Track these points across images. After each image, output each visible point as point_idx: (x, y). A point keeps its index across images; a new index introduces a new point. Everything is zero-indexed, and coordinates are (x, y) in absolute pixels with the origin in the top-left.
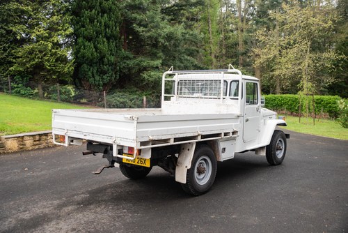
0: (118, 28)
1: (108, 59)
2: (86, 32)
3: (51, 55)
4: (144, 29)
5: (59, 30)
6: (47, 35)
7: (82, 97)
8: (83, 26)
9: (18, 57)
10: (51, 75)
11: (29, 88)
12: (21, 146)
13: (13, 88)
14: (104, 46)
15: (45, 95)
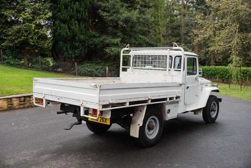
0: (87, 13)
1: (79, 37)
2: (61, 16)
3: (35, 34)
4: (107, 14)
5: (40, 14)
6: (31, 18)
7: (58, 67)
8: (60, 11)
9: (9, 35)
10: (34, 49)
11: (17, 60)
12: (10, 106)
13: (4, 60)
14: (76, 27)
15: (30, 65)
